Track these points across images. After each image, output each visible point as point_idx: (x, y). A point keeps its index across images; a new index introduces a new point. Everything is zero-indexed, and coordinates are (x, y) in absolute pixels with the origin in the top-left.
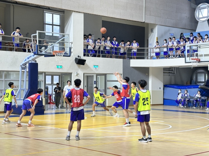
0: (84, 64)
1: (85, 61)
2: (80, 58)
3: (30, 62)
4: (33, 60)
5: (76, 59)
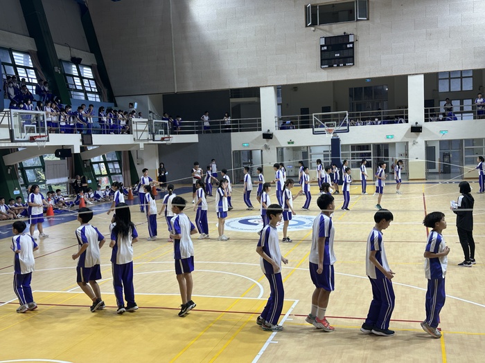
0: (421, 132)
1: (422, 127)
5: (413, 126)
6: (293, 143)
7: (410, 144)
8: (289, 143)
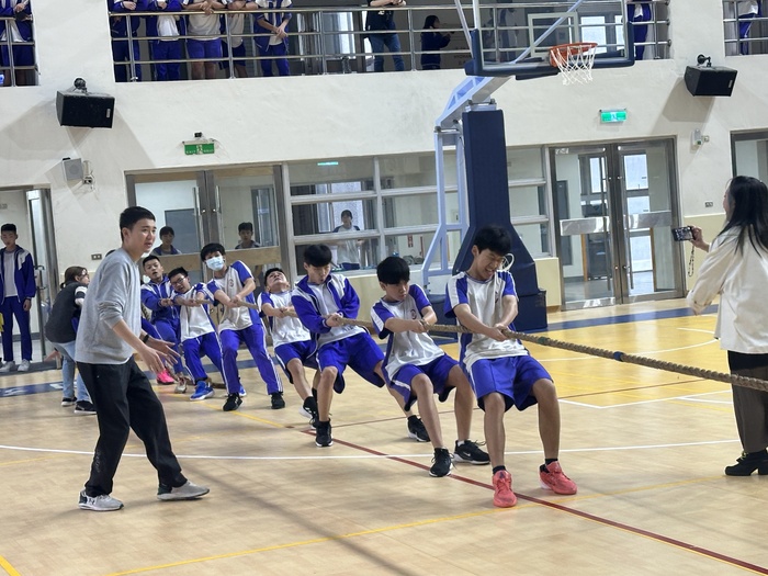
0: (728, 92)
1: (732, 75)
2: (709, 64)
3: (468, 109)
4: (480, 97)
5: (690, 70)
6: (209, 148)
7: (683, 147)
8: (190, 149)
